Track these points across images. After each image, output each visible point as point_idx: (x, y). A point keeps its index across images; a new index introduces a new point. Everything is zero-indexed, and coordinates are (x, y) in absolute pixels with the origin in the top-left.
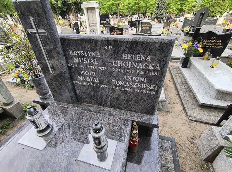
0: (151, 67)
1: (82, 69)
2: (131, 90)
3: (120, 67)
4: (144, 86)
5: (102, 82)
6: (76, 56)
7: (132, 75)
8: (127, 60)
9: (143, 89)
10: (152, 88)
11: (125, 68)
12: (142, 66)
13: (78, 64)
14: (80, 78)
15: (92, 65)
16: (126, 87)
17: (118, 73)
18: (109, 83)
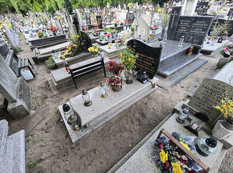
0: (205, 25)
1: (182, 26)
2: (196, 34)
3: (195, 26)
4: (201, 32)
5: (187, 31)
6: (182, 22)
7: (198, 28)
8: (198, 23)
9: (200, 33)
10: (203, 33)
11: (196, 26)
12: (202, 25)
13: (181, 25)
14: (180, 30)
15: (186, 25)
16: (195, 33)
17: (193, 28)
18: (189, 31)
